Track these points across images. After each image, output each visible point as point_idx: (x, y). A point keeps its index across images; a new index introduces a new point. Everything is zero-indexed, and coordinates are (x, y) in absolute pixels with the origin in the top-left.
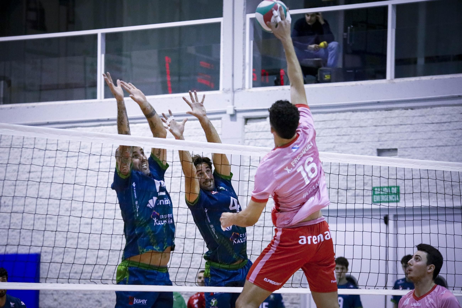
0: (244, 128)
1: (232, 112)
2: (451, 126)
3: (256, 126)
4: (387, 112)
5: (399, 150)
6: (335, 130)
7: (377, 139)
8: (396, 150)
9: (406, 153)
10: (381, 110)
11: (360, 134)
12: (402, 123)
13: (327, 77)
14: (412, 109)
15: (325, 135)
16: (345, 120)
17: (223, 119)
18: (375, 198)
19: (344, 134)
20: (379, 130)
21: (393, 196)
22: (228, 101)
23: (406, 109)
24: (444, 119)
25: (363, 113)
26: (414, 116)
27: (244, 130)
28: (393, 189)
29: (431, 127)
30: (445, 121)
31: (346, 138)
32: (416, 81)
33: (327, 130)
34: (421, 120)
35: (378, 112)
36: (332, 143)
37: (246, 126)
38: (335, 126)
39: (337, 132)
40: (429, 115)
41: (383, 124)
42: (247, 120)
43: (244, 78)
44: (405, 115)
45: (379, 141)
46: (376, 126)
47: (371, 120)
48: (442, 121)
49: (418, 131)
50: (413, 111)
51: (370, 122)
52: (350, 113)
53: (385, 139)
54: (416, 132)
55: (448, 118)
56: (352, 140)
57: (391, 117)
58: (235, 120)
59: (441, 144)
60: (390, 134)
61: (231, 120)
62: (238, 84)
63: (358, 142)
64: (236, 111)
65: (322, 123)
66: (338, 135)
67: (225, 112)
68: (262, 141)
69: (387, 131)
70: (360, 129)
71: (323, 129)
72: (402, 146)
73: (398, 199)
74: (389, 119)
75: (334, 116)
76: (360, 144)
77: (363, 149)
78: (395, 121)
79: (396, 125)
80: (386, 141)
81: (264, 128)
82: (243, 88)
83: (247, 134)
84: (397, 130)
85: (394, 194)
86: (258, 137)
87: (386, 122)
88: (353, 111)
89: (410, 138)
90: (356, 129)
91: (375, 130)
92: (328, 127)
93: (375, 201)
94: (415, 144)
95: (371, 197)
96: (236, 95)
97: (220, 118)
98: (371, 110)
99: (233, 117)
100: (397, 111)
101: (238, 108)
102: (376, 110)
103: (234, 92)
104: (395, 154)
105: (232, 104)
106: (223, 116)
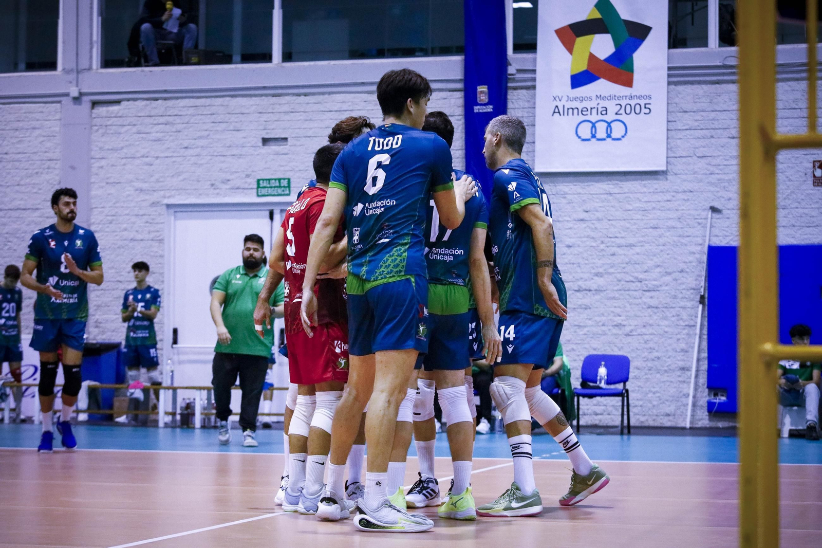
0: (92, 113)
1: (76, 94)
3: (108, 111)
4: (274, 98)
5: (289, 139)
6: (209, 116)
7: (261, 127)
8: (286, 139)
9: (298, 143)
10: (267, 95)
11: (241, 121)
12: (293, 110)
13: (194, 60)
14: (306, 95)
15: (197, 122)
16: (222, 105)
17: (63, 103)
18: (259, 191)
19: (221, 121)
20: (265, 117)
21: (283, 189)
22: (71, 82)
23: (299, 95)
25: (245, 99)
26: (308, 103)
27: (91, 116)
28: (282, 181)
29: (330, 115)
30: (345, 109)
31: (223, 126)
32: (310, 65)
33: (200, 117)
34: (316, 107)
35: (263, 98)
36: (206, 130)
37: (93, 111)
38: (209, 113)
39: (213, 118)
40: (325, 102)
41: (270, 110)
42: (95, 104)
43: (91, 57)
44: (296, 101)
45: (265, 129)
46: (260, 113)
47: (255, 106)
48: (342, 109)
49: (313, 119)
50: (307, 97)
51: (253, 108)
52: (228, 99)
53: (272, 127)
54: (311, 120)
55: (349, 106)
56: (231, 128)
57: (280, 104)
58: (80, 104)
60: (278, 122)
61: (75, 104)
62: (84, 64)
63: (238, 130)
64: (81, 94)
65: (193, 108)
66: (213, 122)
67: (67, 95)
68: (114, 127)
69: (276, 119)
70: (241, 115)
71: (194, 115)
72: (293, 136)
73: (287, 192)
74: (278, 106)
75: (208, 101)
76: (240, 132)
77: (244, 138)
78: (285, 108)
79: (286, 113)
80: (273, 129)
81: (118, 113)
82: (90, 69)
83: (95, 120)
84: (287, 117)
85: (284, 187)
86: (109, 123)
87: (273, 109)
88: (232, 96)
89: (303, 127)
90: (236, 115)
91: (260, 117)
92: (200, 113)
93: (260, 194)
94: (310, 133)
95: (255, 190)
96: (80, 76)
97: (59, 102)
98: (255, 96)
99: (77, 100)
100: (287, 98)
101: (84, 90)
102: (261, 95)
103: (78, 72)
104: (285, 143)
105: (77, 86)
106: (63, 99)
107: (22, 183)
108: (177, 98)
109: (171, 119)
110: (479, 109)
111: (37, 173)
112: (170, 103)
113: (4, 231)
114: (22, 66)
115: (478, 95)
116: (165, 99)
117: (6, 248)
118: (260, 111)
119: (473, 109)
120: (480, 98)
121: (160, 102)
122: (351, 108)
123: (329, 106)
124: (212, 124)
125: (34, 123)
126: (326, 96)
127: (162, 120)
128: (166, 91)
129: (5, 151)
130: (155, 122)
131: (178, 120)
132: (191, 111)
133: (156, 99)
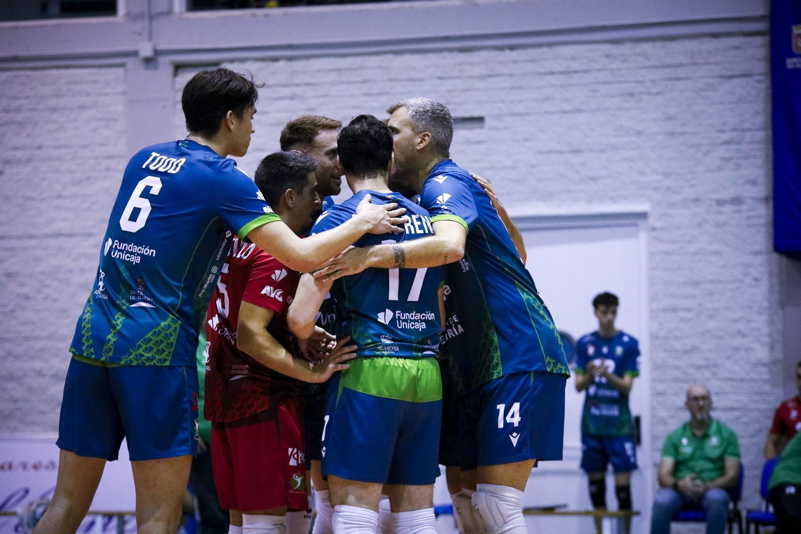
0: (174, 82)
1: (148, 53)
2: (588, 78)
4: (463, 54)
5: (487, 119)
6: (360, 85)
8: (481, 119)
9: (501, 125)
10: (450, 50)
11: (409, 92)
12: (492, 73)
14: (512, 48)
15: (339, 94)
16: (380, 68)
17: (127, 66)
19: (378, 92)
20: (448, 85)
22: (139, 34)
23: (501, 48)
24: (575, 66)
25: (416, 57)
26: (516, 62)
27: (173, 86)
29: (551, 79)
30: (575, 69)
33: (345, 86)
34: (529, 67)
35: (445, 54)
37: (176, 79)
38: (360, 79)
39: (364, 88)
40: (544, 59)
41: (456, 74)
42: (179, 67)
44: (497, 59)
46: (440, 78)
47: (433, 68)
48: (572, 70)
49: (524, 86)
50: (514, 52)
51: (429, 71)
52: (389, 57)
53: (459, 100)
54: (520, 88)
55: (582, 64)
57: (471, 64)
58: (156, 68)
59: (567, 107)
60: (469, 93)
61: (147, 68)
62: (160, 5)
64: (157, 53)
65: (334, 73)
66: (366, 95)
67: (135, 54)
69: (464, 87)
70: (410, 83)
71: (336, 84)
72: (493, 113)
74: (467, 67)
75: (357, 61)
78: (480, 70)
79: (481, 77)
82: (169, 12)
84: (481, 84)
87: (460, 71)
88: (396, 53)
89: (508, 99)
90: (402, 83)
91: (440, 85)
92: (345, 80)
94: (519, 109)
96: (155, 24)
97: (122, 65)
98: (433, 51)
99: (150, 61)
100: (484, 54)
101: (162, 46)
102: (441, 50)
103: (151, 18)
104: (481, 125)
105: (150, 40)
106: (129, 61)
107: (65, 193)
108: (309, 57)
109: (298, 91)
110: (795, 64)
111: (88, 178)
112: (299, 65)
113: (39, 269)
114: (55, 8)
115: (794, 41)
116: (290, 59)
117: (40, 296)
118: (442, 75)
119: (785, 64)
120: (797, 45)
121: (281, 64)
122: (584, 67)
123: (550, 65)
124: (366, 98)
125: (83, 100)
126: (545, 50)
127: (286, 91)
128: (290, 47)
129: (36, 144)
130: (275, 95)
131: (310, 92)
132: (332, 77)
133: (276, 59)
